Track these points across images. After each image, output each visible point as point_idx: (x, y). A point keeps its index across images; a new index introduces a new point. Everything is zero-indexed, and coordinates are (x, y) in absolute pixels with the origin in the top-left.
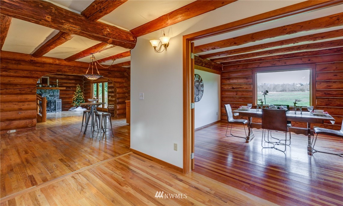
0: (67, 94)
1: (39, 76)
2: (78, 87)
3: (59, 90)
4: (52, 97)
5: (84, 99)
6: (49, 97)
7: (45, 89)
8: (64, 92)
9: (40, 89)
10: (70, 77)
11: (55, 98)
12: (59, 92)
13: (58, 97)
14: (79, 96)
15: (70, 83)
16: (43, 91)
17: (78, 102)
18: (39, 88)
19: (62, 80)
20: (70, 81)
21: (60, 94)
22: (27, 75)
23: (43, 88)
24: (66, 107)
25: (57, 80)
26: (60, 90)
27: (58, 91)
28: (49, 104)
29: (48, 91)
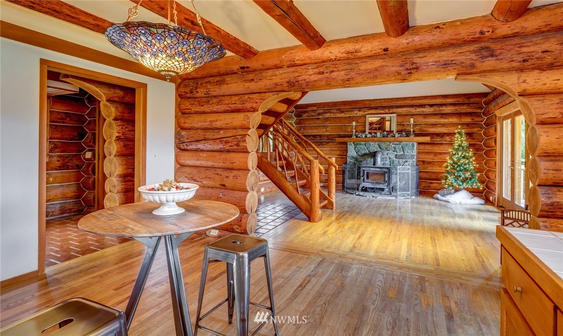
0: (436, 154)
1: (254, 105)
2: (459, 133)
3: (416, 144)
4: (401, 160)
5: (475, 168)
6: (395, 159)
7: (387, 141)
8: (428, 148)
9: (377, 141)
10: (443, 108)
11: (406, 162)
12: (415, 147)
13: (415, 160)
14: (459, 160)
15: (443, 125)
16: (383, 145)
17: (457, 177)
18: (375, 139)
19: (425, 118)
20: (445, 118)
21: (419, 153)
22: (236, 105)
23: (383, 139)
24: (432, 185)
25: (412, 120)
26: (419, 144)
27: (413, 146)
28: (387, 175)
29: (393, 146)
